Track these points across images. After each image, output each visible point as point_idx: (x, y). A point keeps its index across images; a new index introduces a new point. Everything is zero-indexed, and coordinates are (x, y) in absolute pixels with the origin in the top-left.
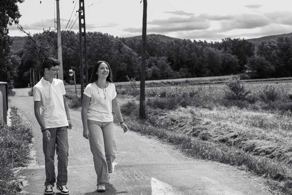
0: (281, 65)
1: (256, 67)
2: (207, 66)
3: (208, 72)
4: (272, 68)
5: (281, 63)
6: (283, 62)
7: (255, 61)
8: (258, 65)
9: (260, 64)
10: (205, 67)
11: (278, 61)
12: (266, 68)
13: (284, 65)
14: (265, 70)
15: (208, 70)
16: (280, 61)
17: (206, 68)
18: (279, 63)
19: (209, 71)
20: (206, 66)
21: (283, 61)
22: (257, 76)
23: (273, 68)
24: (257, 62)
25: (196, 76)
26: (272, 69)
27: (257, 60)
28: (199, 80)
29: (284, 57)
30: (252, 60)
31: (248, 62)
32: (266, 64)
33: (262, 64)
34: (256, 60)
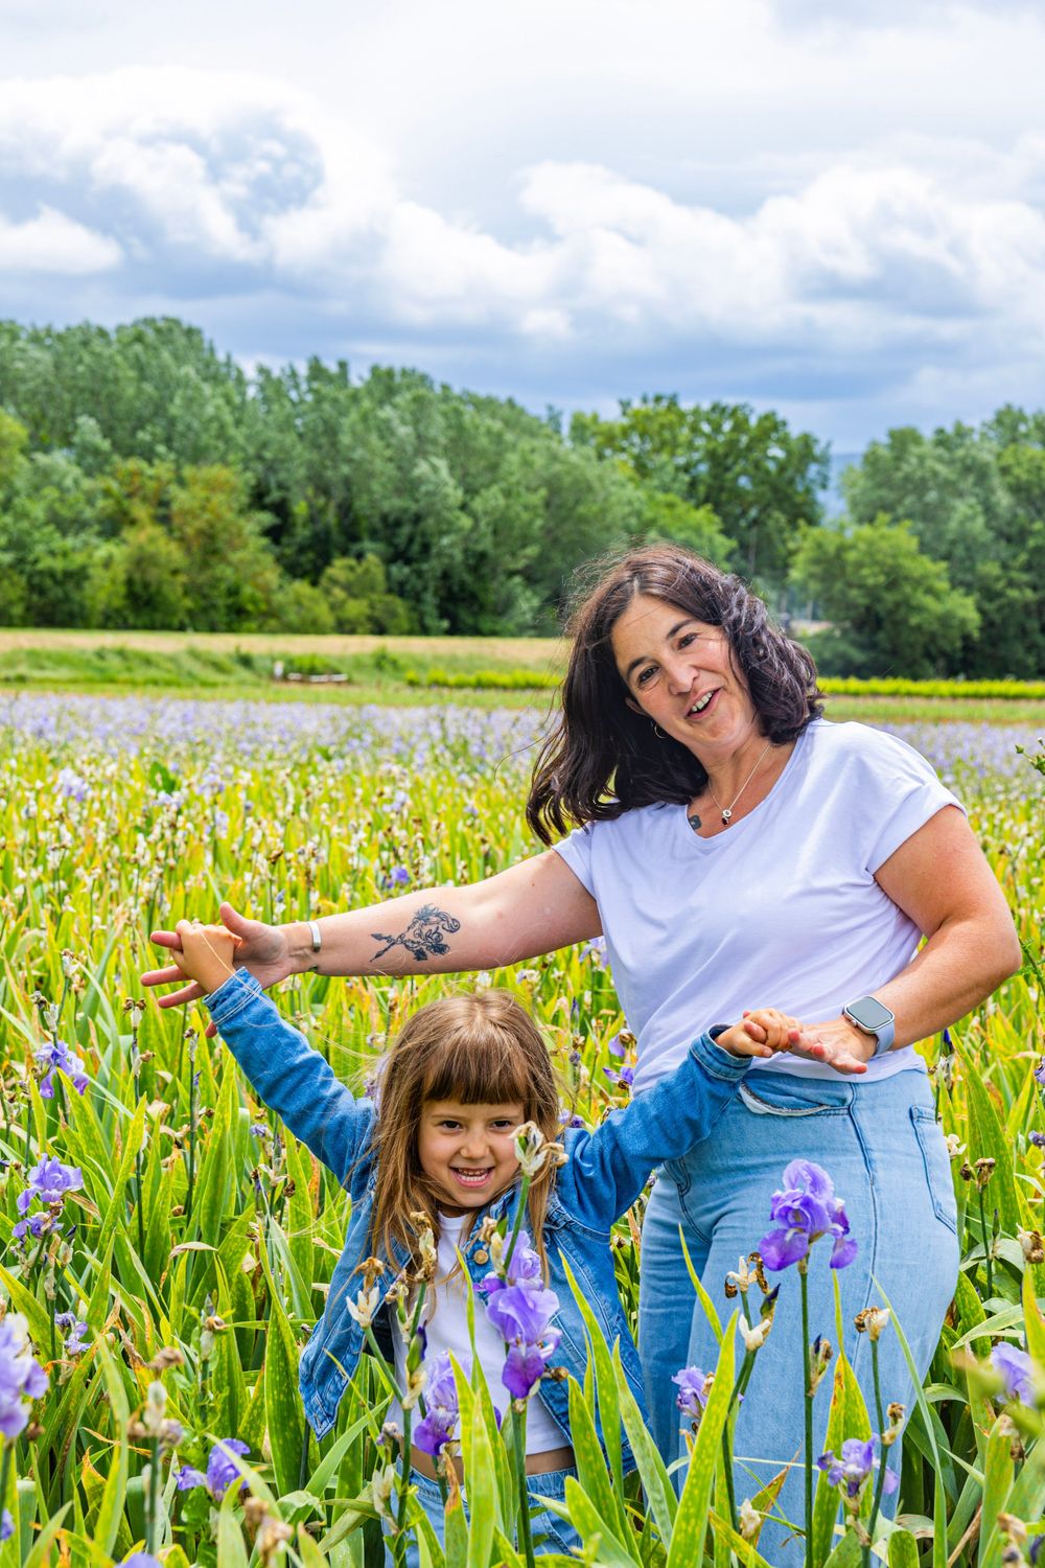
0: (1013, 593)
1: (854, 593)
2: (527, 567)
3: (527, 603)
4: (961, 613)
5: (1011, 584)
6: (1025, 577)
7: (851, 556)
8: (871, 581)
9: (882, 579)
10: (511, 574)
11: (991, 569)
12: (920, 609)
13: (1029, 594)
14: (914, 620)
15: (529, 594)
16: (1005, 567)
17: (517, 579)
18: (998, 579)
19: (536, 602)
20: (521, 564)
21: (1028, 567)
22: (858, 656)
23: (966, 609)
24: (859, 565)
25: (445, 624)
26: (963, 622)
27: (862, 546)
28: (471, 658)
29: (1031, 543)
30: (831, 549)
31: (800, 558)
32: (918, 582)
33: (895, 579)
34: (853, 547)
